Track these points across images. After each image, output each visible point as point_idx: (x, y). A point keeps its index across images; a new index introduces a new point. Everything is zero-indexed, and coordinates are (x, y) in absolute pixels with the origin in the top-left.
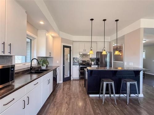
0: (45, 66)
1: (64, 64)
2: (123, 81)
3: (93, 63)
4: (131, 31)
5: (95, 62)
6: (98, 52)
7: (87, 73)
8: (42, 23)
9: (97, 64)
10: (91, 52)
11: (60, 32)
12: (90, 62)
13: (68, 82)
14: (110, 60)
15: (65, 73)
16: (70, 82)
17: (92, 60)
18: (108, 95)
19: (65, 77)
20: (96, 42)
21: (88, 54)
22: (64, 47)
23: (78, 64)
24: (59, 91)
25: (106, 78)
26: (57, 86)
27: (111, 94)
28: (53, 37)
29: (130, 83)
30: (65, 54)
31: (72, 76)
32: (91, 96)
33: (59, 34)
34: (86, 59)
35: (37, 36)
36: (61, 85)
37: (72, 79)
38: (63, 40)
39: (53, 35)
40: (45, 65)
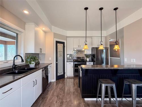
0: (33, 64)
1: (57, 61)
2: (126, 82)
3: (88, 59)
4: (132, 22)
5: (90, 58)
6: (94, 48)
7: (81, 72)
8: (26, 12)
9: (93, 60)
10: (86, 47)
11: (52, 26)
12: (85, 58)
13: (61, 81)
14: (106, 57)
15: (59, 71)
16: (64, 80)
17: (87, 56)
18: (108, 99)
19: (58, 74)
20: (91, 37)
21: (83, 50)
22: (57, 42)
23: (73, 61)
24: (50, 92)
25: (105, 78)
26: (49, 86)
27: (111, 98)
28: (45, 32)
29: (137, 85)
30: (58, 50)
31: (66, 73)
32: (86, 99)
33: (51, 29)
34: (81, 55)
35: (25, 30)
36: (53, 84)
37: (66, 77)
38: (55, 35)
39: (44, 29)
40: (33, 62)
